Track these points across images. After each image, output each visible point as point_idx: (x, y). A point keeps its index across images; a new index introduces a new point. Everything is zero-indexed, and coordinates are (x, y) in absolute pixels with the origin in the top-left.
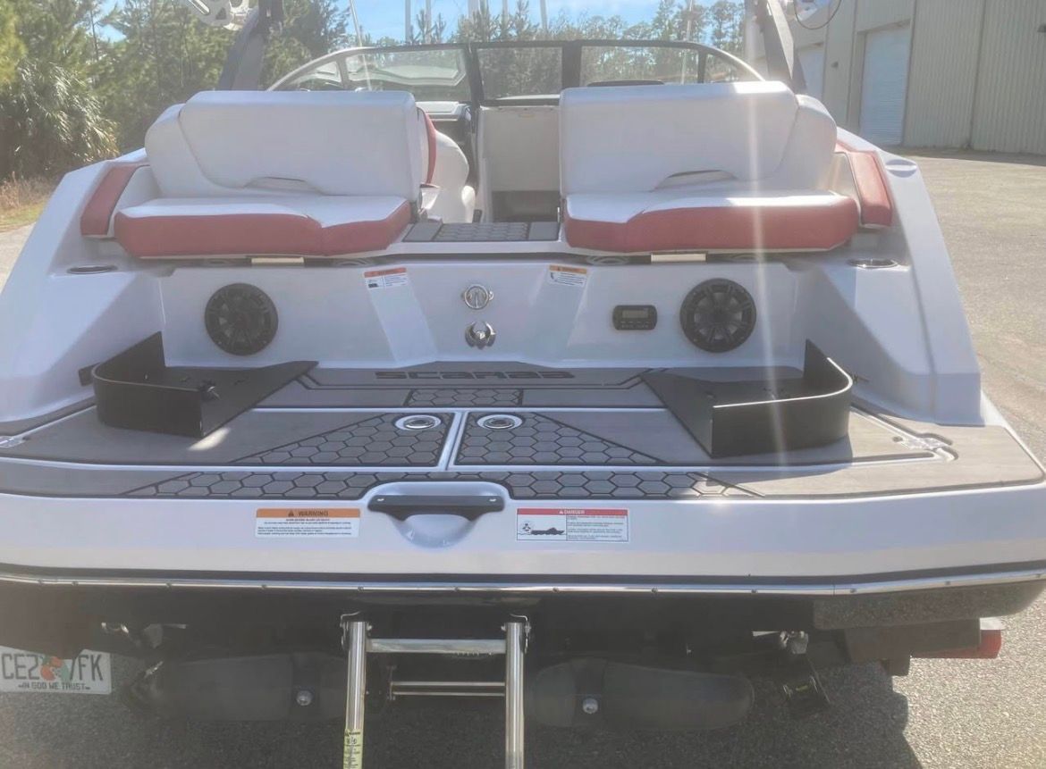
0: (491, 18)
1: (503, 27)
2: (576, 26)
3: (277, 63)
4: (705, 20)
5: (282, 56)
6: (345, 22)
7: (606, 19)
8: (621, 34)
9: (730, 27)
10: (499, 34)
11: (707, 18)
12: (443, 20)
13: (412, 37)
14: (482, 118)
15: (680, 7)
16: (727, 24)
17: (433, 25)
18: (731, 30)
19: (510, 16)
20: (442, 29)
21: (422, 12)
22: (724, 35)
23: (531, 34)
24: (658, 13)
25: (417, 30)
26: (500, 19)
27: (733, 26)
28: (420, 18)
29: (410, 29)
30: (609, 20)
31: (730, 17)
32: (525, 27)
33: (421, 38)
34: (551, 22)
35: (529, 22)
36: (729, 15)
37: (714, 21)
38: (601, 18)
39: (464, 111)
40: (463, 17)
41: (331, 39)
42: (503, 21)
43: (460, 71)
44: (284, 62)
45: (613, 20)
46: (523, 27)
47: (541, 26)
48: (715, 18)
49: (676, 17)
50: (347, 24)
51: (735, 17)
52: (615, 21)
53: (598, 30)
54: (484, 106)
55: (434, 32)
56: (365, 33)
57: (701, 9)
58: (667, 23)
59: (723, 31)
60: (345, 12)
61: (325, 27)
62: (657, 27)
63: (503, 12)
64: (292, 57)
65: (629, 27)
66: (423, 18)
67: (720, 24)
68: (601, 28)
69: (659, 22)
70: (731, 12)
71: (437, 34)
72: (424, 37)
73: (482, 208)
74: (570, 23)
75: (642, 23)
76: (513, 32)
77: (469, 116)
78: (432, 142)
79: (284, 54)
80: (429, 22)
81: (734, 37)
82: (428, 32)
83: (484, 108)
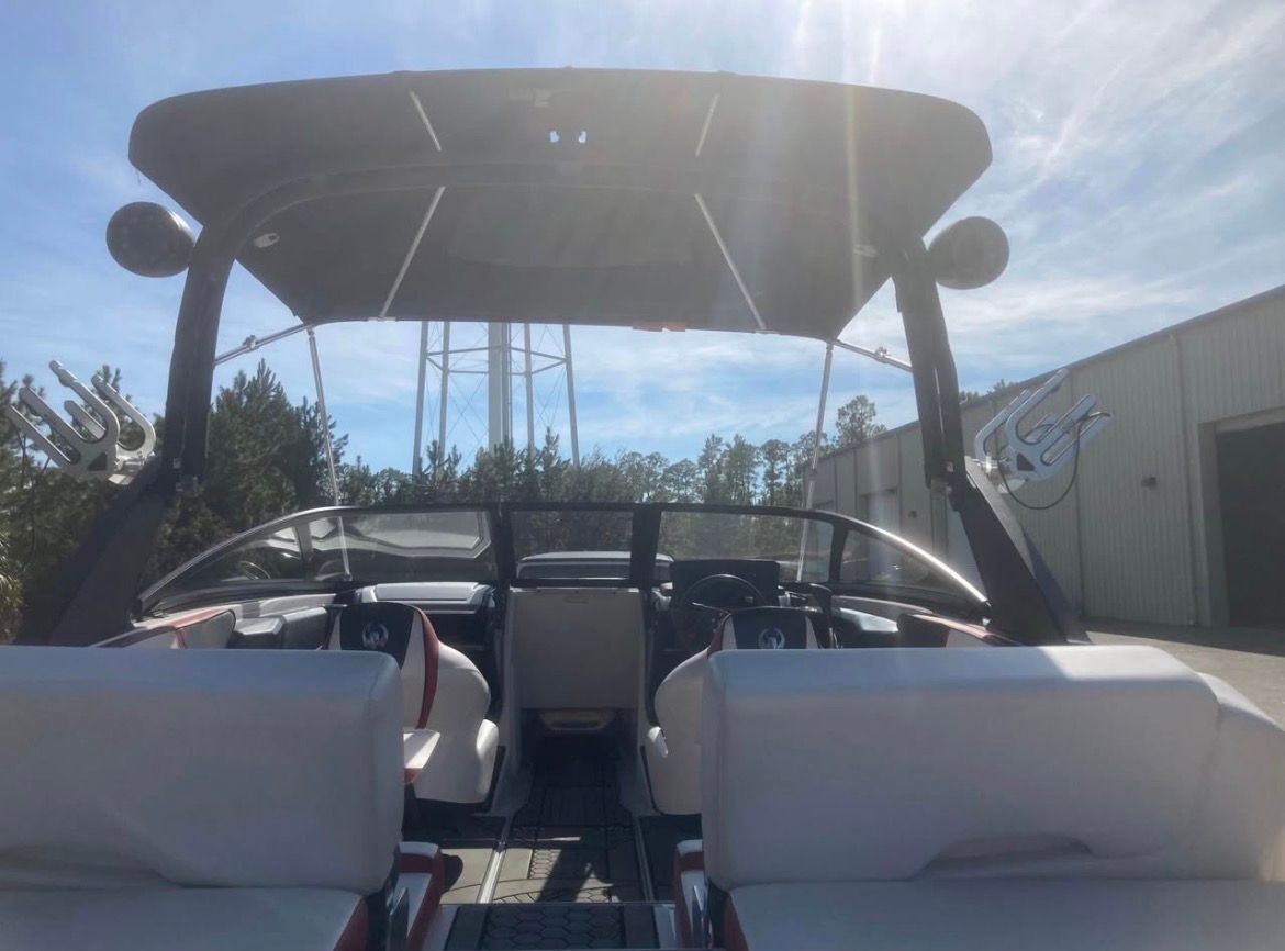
0: (516, 452)
1: (528, 462)
2: (613, 463)
3: (251, 496)
4: (755, 460)
5: (257, 488)
6: (341, 451)
7: (644, 456)
8: (662, 472)
9: (784, 468)
10: (523, 469)
11: (758, 458)
12: (458, 453)
13: (420, 469)
14: (511, 604)
15: (728, 445)
16: (780, 465)
17: (446, 458)
18: (785, 471)
19: (538, 451)
20: (456, 462)
21: (434, 443)
22: (777, 477)
23: (561, 471)
24: (704, 451)
25: (426, 462)
26: (525, 454)
27: (787, 467)
28: (431, 450)
29: (418, 461)
30: (648, 457)
31: (783, 458)
32: (555, 463)
33: (430, 471)
34: (584, 459)
35: (559, 457)
36: (782, 455)
37: (766, 461)
38: (640, 455)
39: (486, 597)
40: (482, 449)
41: (321, 469)
42: (529, 455)
43: (482, 538)
44: (260, 494)
45: (651, 457)
46: (551, 463)
47: (572, 462)
48: (766, 458)
49: (723, 455)
50: (343, 454)
51: (789, 458)
52: (654, 458)
53: (636, 467)
54: (515, 586)
55: (446, 465)
56: (364, 464)
57: (751, 448)
58: (715, 462)
59: (776, 472)
60: (340, 440)
61: (316, 455)
62: (704, 466)
63: (529, 446)
64: (270, 488)
65: (671, 464)
66: (435, 451)
67: (773, 464)
68: (638, 464)
69: (705, 460)
70: (783, 452)
71: (450, 468)
72: (435, 470)
73: (506, 743)
74: (606, 460)
75: (685, 461)
76: (540, 468)
77: (492, 604)
78: (432, 660)
79: (260, 486)
80: (442, 454)
81: (789, 479)
82: (440, 465)
83: (514, 590)
